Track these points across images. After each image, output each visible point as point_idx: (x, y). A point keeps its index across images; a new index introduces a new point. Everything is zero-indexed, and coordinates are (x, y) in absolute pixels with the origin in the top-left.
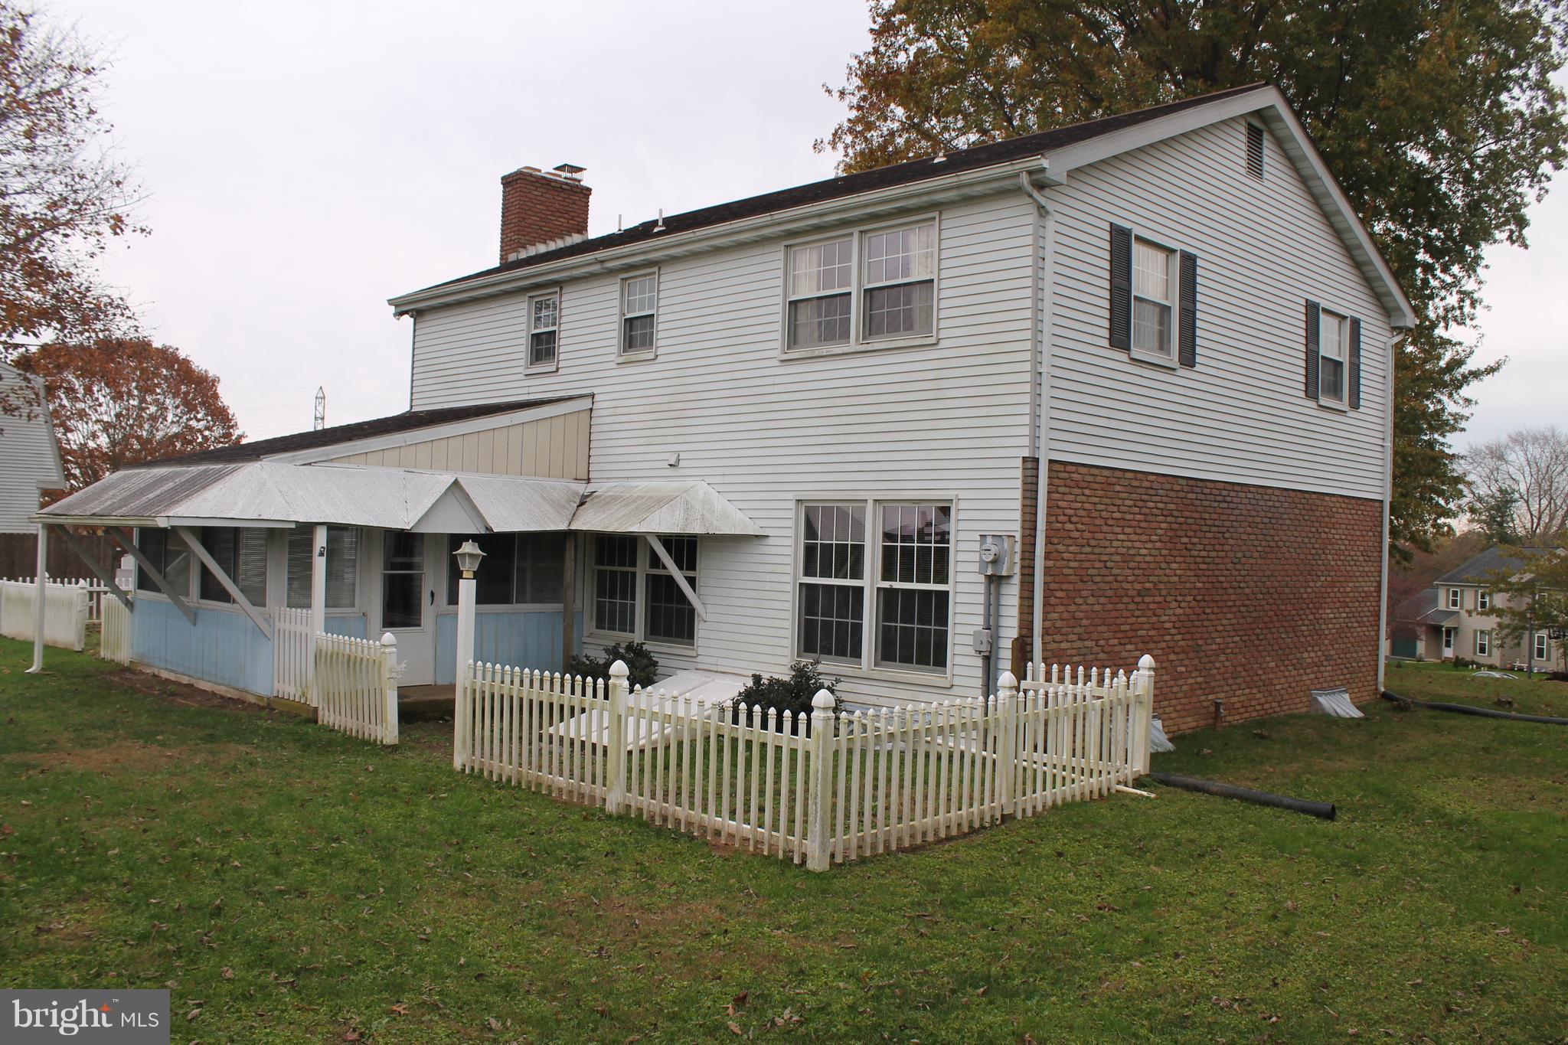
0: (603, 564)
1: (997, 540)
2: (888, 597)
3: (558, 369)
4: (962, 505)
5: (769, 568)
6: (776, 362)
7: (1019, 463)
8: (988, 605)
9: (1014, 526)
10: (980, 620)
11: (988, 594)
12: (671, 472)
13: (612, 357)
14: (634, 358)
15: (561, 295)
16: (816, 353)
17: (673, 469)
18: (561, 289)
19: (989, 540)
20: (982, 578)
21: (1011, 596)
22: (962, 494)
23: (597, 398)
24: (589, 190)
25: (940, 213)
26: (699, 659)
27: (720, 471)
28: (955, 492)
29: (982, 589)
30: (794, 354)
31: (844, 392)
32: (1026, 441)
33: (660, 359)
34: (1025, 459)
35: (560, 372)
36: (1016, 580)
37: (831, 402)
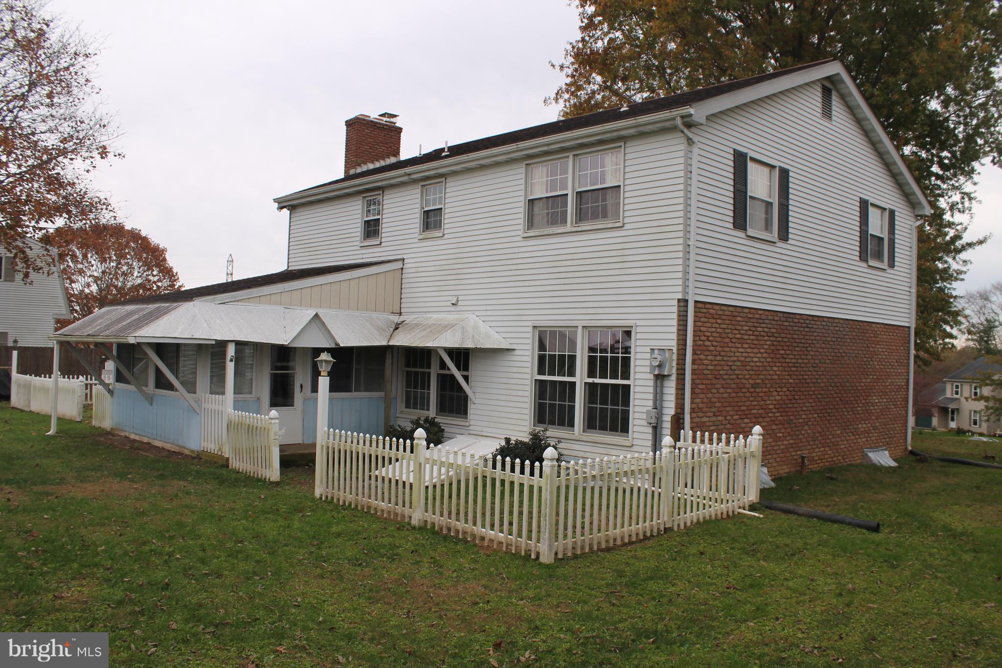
0: (409, 367)
1: (661, 353)
2: (591, 388)
3: (381, 243)
4: (639, 329)
5: (515, 370)
6: (520, 239)
7: (675, 303)
8: (655, 394)
9: (673, 344)
10: (651, 403)
11: (655, 387)
12: (453, 308)
13: (415, 235)
14: (430, 236)
15: (383, 196)
16: (546, 233)
17: (454, 306)
18: (383, 192)
19: (656, 352)
20: (651, 377)
21: (670, 388)
22: (639, 323)
23: (406, 261)
24: (401, 129)
25: (625, 143)
26: (471, 428)
27: (484, 308)
28: (634, 322)
29: (651, 383)
30: (531, 233)
31: (564, 257)
32: (680, 289)
33: (446, 236)
34: (679, 300)
35: (383, 244)
36: (674, 378)
37: (555, 264)
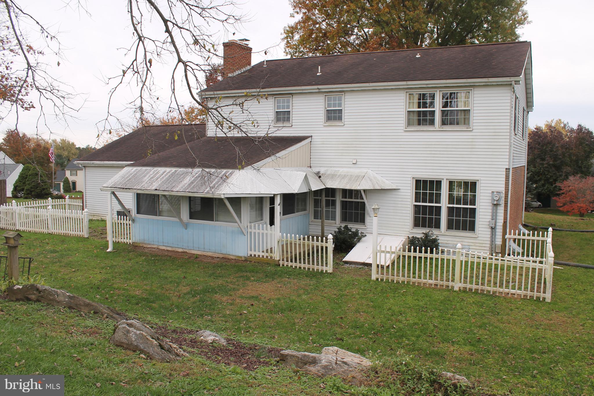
1: (498, 193)
2: (450, 210)
3: (292, 125)
4: (482, 182)
5: (400, 200)
6: (402, 131)
7: (505, 170)
8: (493, 213)
9: (503, 189)
10: (490, 217)
11: (493, 209)
12: (353, 166)
13: (322, 123)
14: (333, 124)
15: (292, 98)
16: (422, 130)
17: (353, 165)
18: (292, 96)
19: (495, 193)
20: (491, 205)
21: (501, 210)
22: (482, 178)
23: (313, 137)
26: (368, 229)
27: (377, 166)
28: (479, 178)
29: (491, 208)
30: (409, 129)
31: (433, 143)
32: (507, 163)
33: (345, 126)
34: (506, 169)
35: (293, 126)
36: (503, 205)
37: (427, 146)
